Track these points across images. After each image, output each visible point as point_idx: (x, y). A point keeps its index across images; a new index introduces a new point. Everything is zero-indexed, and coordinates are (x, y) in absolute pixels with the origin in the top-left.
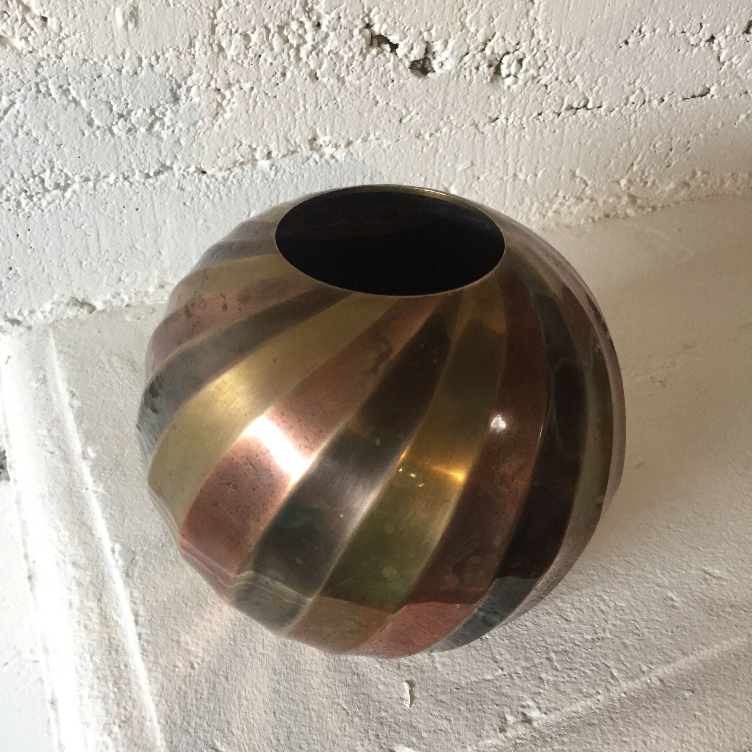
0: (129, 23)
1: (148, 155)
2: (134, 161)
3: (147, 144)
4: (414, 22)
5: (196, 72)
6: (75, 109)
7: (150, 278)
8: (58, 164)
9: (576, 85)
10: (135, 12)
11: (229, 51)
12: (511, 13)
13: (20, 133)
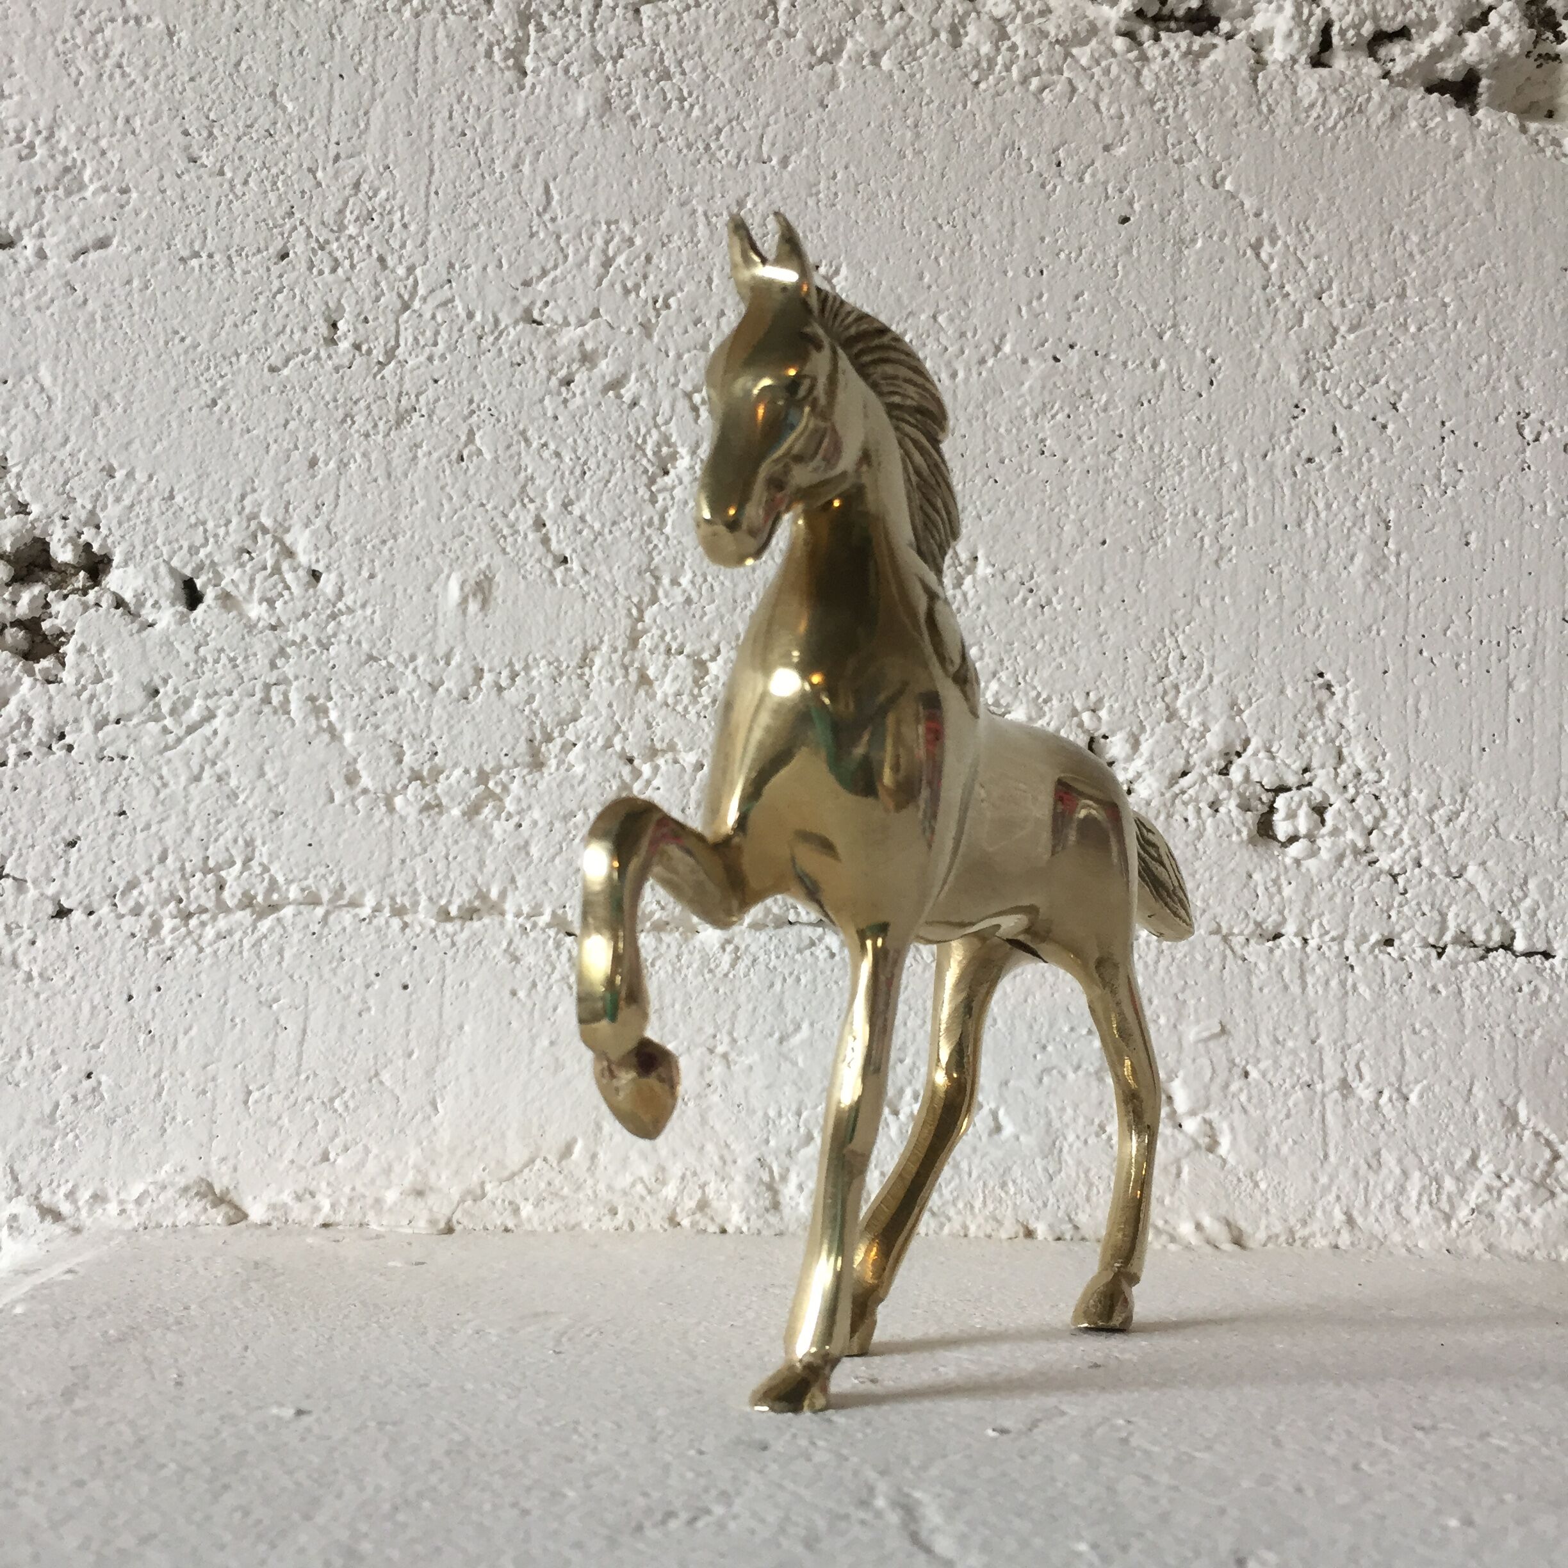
0: (470, 599)
1: (453, 865)
2: (423, 871)
3: (456, 842)
4: (1058, 686)
5: (587, 713)
6: (328, 745)
7: (398, 1168)
8: (262, 852)
9: (1471, 886)
10: (486, 585)
11: (661, 686)
12: (1279, 704)
13: (206, 775)
